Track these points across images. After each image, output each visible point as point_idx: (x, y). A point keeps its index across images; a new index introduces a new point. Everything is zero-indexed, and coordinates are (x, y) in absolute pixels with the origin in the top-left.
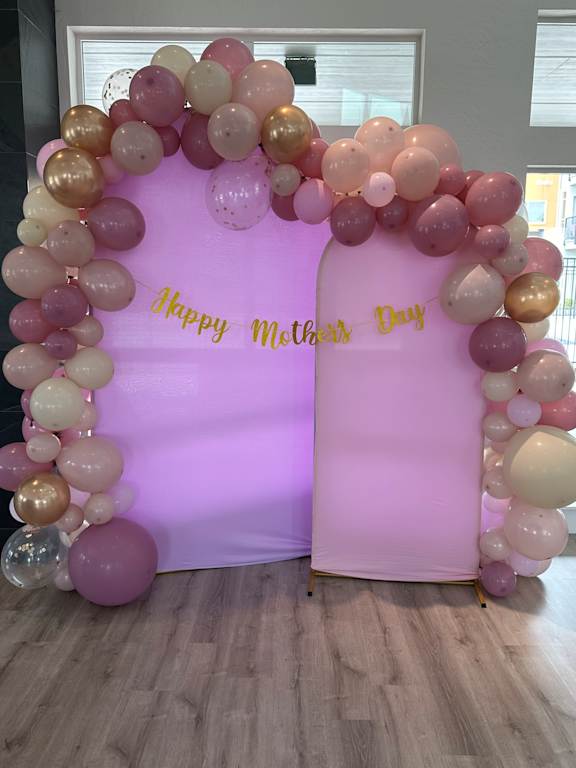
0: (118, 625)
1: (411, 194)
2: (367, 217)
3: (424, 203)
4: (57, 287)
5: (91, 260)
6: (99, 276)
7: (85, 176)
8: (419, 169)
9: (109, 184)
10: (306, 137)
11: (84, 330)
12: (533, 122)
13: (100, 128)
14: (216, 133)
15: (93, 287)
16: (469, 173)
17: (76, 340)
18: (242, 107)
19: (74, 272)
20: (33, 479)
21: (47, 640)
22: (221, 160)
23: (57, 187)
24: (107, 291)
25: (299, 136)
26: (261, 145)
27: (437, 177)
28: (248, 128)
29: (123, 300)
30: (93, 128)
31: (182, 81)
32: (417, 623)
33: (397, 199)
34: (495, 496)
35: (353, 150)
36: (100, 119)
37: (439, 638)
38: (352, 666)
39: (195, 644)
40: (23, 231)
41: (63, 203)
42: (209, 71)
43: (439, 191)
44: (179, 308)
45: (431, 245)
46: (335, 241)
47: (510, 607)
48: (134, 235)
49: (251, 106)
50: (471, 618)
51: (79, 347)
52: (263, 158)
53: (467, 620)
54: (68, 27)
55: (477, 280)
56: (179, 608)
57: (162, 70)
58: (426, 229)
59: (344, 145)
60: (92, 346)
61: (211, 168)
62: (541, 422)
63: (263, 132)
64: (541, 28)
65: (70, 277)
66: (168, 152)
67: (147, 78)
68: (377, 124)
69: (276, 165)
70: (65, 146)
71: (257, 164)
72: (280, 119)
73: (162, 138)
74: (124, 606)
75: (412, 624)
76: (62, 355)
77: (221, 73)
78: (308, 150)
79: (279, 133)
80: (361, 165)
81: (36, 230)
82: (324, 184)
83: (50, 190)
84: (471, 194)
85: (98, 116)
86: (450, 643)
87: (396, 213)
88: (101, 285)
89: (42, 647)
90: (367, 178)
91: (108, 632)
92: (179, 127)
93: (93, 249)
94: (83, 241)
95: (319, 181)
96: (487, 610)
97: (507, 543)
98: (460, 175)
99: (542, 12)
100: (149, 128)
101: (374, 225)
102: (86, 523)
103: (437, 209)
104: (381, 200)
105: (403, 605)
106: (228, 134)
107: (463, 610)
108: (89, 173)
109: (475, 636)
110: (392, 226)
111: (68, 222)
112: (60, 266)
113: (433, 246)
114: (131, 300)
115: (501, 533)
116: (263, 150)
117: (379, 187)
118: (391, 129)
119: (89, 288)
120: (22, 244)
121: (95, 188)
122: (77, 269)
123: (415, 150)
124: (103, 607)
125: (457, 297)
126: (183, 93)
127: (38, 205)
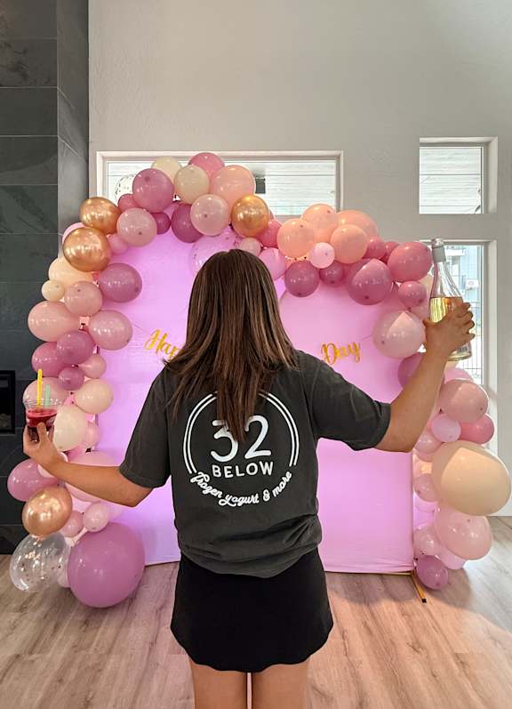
0: (106, 630)
1: (346, 259)
2: (313, 276)
3: (357, 265)
4: (69, 332)
5: (100, 311)
6: (104, 323)
7: (95, 248)
8: (352, 240)
9: (113, 254)
10: (265, 218)
11: (90, 366)
12: (422, 211)
13: (109, 213)
14: (197, 216)
15: (99, 332)
16: (387, 244)
17: (84, 374)
18: (217, 197)
19: (86, 320)
20: (41, 493)
21: (39, 653)
22: (201, 235)
23: (74, 257)
24: (110, 334)
25: (261, 217)
26: (231, 225)
27: (366, 246)
28: (221, 211)
29: (123, 341)
30: (104, 213)
31: (172, 180)
32: (370, 623)
33: (336, 262)
34: (424, 499)
35: (302, 226)
36: (110, 207)
37: (393, 643)
38: (319, 687)
39: (173, 656)
40: (47, 289)
41: (77, 268)
42: (192, 171)
43: (367, 256)
44: (166, 346)
45: (365, 297)
46: (288, 294)
47: (448, 603)
48: (132, 291)
49: (222, 197)
50: (417, 616)
51: (86, 379)
52: (233, 234)
53: (412, 618)
54: (98, 153)
55: (403, 324)
56: (161, 608)
57: (157, 171)
58: (360, 285)
59: (294, 223)
60: (98, 378)
61: (193, 241)
62: (461, 438)
63: (232, 215)
64: (422, 150)
65: (83, 324)
66: (160, 231)
67: (145, 178)
68: (317, 208)
69: (242, 239)
70: (82, 226)
71: (227, 239)
72: (245, 205)
73: (156, 221)
74: (113, 607)
75: (365, 624)
76: (72, 387)
77: (201, 174)
78: (266, 228)
79: (244, 216)
80: (307, 237)
81: (56, 289)
82: (279, 252)
83: (67, 258)
84: (391, 259)
85: (109, 205)
86: (405, 650)
87: (335, 272)
88: (105, 331)
89: (33, 661)
90: (311, 247)
91: (97, 638)
92: (169, 212)
93: (101, 302)
94: (92, 296)
95: (275, 249)
96: (427, 604)
97: (438, 540)
98: (381, 244)
99: (422, 140)
100: (148, 214)
101: (318, 283)
102: (84, 530)
103: (366, 270)
104: (324, 263)
105: (355, 602)
106: (206, 216)
107: (407, 607)
108: (99, 246)
109: (425, 640)
110: (333, 282)
111: (81, 282)
112: (76, 316)
113: (367, 298)
114: (128, 341)
115: (432, 530)
116: (232, 228)
117: (322, 254)
118: (329, 212)
119: (96, 332)
120: (45, 300)
121: (103, 256)
122: (88, 318)
123: (347, 226)
124: (96, 609)
125: (388, 337)
126: (173, 188)
127: (59, 271)
